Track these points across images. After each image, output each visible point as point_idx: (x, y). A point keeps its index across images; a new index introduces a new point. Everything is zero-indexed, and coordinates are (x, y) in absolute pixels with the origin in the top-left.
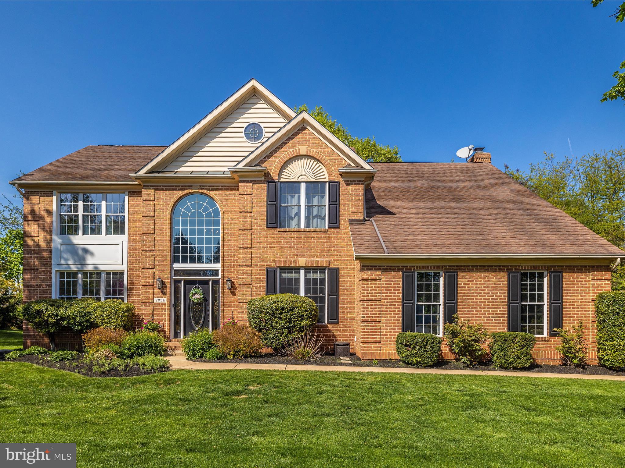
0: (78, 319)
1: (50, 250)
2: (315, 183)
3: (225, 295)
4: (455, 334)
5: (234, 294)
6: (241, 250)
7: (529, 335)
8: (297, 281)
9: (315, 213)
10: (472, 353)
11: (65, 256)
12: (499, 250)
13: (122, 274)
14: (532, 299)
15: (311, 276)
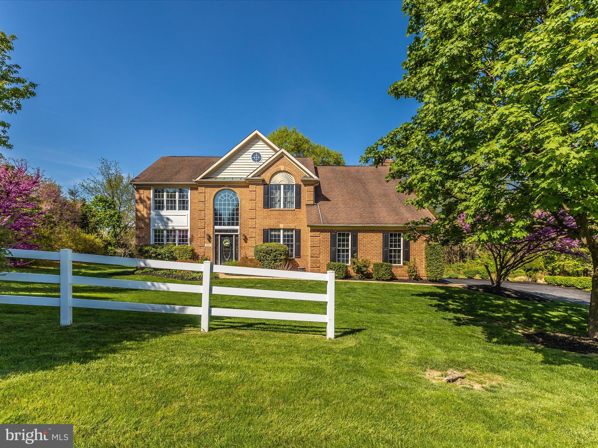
0: (167, 254)
1: (150, 219)
2: (289, 185)
3: (241, 242)
4: (354, 263)
5: (246, 242)
6: (250, 220)
7: (389, 264)
8: (279, 236)
9: (288, 201)
10: (362, 273)
11: (157, 221)
12: (378, 222)
13: (187, 231)
14: (395, 246)
15: (286, 233)
